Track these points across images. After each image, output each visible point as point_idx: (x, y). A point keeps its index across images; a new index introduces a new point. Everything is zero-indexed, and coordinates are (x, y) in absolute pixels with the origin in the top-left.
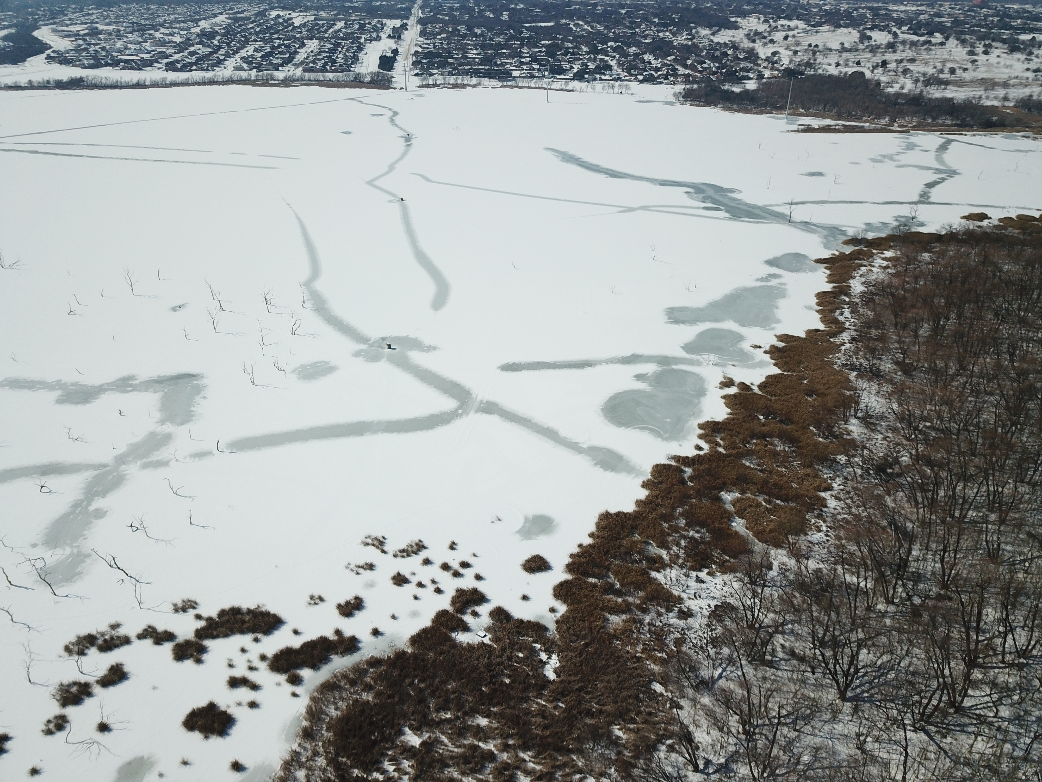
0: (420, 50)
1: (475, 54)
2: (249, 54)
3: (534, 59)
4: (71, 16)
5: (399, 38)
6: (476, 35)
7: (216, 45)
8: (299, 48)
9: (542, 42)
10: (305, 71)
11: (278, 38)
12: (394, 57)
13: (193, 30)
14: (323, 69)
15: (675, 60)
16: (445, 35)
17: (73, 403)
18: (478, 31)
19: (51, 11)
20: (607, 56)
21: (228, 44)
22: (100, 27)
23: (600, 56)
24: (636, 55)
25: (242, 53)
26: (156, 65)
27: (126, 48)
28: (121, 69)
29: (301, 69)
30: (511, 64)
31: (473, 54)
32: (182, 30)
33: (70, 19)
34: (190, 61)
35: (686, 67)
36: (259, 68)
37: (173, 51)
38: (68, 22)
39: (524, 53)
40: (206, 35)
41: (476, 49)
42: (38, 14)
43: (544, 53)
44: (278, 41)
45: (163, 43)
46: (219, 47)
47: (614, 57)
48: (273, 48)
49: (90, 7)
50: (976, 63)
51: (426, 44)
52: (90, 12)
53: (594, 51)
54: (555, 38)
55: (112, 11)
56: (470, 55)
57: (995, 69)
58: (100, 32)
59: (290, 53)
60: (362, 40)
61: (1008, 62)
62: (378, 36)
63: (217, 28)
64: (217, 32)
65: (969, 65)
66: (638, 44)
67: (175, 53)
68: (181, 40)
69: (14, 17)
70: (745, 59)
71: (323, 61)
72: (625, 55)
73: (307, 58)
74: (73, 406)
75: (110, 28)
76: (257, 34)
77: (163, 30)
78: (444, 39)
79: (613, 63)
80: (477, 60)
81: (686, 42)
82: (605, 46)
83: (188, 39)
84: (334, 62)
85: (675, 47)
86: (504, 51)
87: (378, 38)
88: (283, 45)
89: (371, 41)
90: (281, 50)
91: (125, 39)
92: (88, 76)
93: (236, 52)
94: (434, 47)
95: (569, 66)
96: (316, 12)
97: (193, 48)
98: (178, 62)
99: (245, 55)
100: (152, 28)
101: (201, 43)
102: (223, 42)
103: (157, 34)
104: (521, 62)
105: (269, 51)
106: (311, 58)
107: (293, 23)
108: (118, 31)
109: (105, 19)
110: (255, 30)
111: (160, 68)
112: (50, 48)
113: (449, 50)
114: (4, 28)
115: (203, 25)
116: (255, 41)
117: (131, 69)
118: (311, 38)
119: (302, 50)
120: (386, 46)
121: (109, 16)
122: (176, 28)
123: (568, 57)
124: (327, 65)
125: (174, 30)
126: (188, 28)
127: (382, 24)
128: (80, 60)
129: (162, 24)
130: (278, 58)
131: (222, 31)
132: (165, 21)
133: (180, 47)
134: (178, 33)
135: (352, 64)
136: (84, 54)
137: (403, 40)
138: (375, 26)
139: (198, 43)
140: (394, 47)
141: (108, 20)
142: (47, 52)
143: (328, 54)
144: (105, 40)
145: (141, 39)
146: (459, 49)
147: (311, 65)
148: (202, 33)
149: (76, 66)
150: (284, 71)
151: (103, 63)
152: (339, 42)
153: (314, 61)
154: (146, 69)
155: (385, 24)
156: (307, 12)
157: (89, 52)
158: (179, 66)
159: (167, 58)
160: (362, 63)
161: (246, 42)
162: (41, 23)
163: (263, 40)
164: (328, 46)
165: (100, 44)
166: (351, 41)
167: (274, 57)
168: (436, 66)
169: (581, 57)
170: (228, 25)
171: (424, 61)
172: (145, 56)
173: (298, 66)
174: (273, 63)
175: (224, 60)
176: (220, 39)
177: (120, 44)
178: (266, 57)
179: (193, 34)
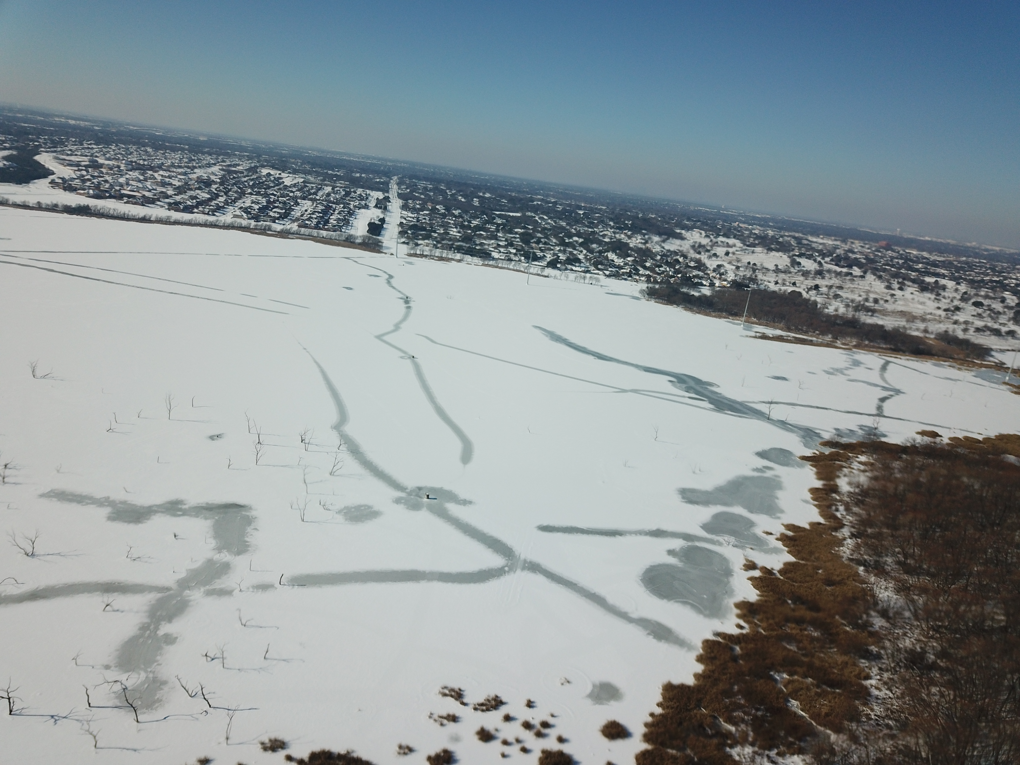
0: (404, 222)
1: (456, 232)
2: (247, 205)
3: (510, 243)
4: (70, 147)
5: (385, 208)
6: (454, 216)
7: (215, 193)
8: (293, 206)
9: (516, 230)
10: (300, 226)
11: (273, 194)
12: (382, 225)
13: (191, 176)
14: (317, 227)
15: (635, 261)
16: (427, 212)
17: (126, 522)
18: (457, 213)
20: (575, 249)
21: (226, 194)
22: (101, 161)
23: (568, 249)
24: (600, 252)
25: (239, 204)
26: (158, 203)
27: (128, 184)
28: (125, 203)
29: (297, 224)
30: (489, 245)
31: (454, 232)
32: (180, 174)
33: (71, 150)
34: (191, 204)
35: (646, 268)
36: (257, 218)
37: (174, 193)
38: (69, 152)
39: (500, 237)
40: (204, 182)
41: (456, 228)
42: (37, 141)
43: (518, 240)
44: (273, 196)
45: (163, 184)
46: (217, 196)
47: (582, 252)
48: (268, 202)
49: (89, 143)
50: (895, 297)
51: (410, 217)
52: (89, 146)
53: (563, 243)
54: (526, 228)
55: (111, 148)
56: (451, 233)
57: (910, 304)
58: (102, 166)
59: (286, 210)
60: (352, 207)
61: (922, 300)
62: (366, 205)
63: (213, 178)
64: (214, 181)
65: (889, 298)
66: (599, 242)
67: (175, 195)
68: (180, 184)
69: (14, 140)
70: (694, 268)
71: (316, 221)
72: (590, 250)
73: (302, 216)
74: (126, 524)
75: (110, 163)
76: (252, 187)
77: (161, 172)
78: (427, 215)
79: (581, 257)
80: (457, 237)
81: (640, 245)
82: (571, 240)
83: (187, 184)
84: (327, 222)
85: (633, 250)
86: (482, 233)
87: (366, 207)
88: (278, 201)
89: (359, 208)
90: (276, 205)
91: (128, 176)
92: (96, 206)
93: (234, 201)
94: (418, 221)
95: (542, 254)
96: (304, 176)
97: (192, 192)
98: (180, 203)
99: (242, 205)
100: (152, 168)
101: (199, 188)
102: (220, 191)
103: (156, 175)
104: (499, 245)
105: (265, 204)
106: (305, 215)
107: (283, 182)
108: (119, 167)
109: (104, 155)
110: (248, 184)
111: (162, 207)
112: (53, 173)
113: (431, 225)
114: (5, 149)
115: (199, 172)
116: (251, 194)
117: (135, 203)
118: (304, 198)
119: (296, 208)
120: (374, 214)
121: (108, 152)
122: (173, 172)
123: (540, 246)
124: (320, 224)
125: (173, 174)
126: (185, 174)
127: (366, 194)
128: (84, 190)
129: (160, 167)
130: (275, 212)
131: (218, 180)
132: (163, 164)
133: (180, 190)
134: (176, 177)
135: (343, 226)
136: (88, 184)
137: (389, 211)
138: (360, 195)
139: (196, 189)
140: (382, 216)
141: (108, 156)
142: (51, 177)
143: (321, 215)
144: (107, 174)
145: (142, 178)
146: (441, 226)
147: (307, 222)
148: (199, 180)
149: (81, 194)
150: (281, 224)
151: (107, 195)
152: (330, 205)
153: (309, 219)
154: (149, 205)
155: (369, 195)
156: (295, 174)
157: (93, 183)
158: (182, 207)
159: (167, 198)
160: (352, 226)
161: (242, 194)
162: (43, 149)
163: (258, 193)
164: (320, 208)
165: (103, 177)
166: (342, 206)
167: (271, 210)
168: (420, 237)
169: (552, 248)
170: (224, 176)
171: (409, 232)
172: (147, 194)
173: (294, 221)
174: (270, 216)
175: (223, 207)
176: (218, 187)
177: (122, 180)
178: (263, 209)
179: (191, 179)
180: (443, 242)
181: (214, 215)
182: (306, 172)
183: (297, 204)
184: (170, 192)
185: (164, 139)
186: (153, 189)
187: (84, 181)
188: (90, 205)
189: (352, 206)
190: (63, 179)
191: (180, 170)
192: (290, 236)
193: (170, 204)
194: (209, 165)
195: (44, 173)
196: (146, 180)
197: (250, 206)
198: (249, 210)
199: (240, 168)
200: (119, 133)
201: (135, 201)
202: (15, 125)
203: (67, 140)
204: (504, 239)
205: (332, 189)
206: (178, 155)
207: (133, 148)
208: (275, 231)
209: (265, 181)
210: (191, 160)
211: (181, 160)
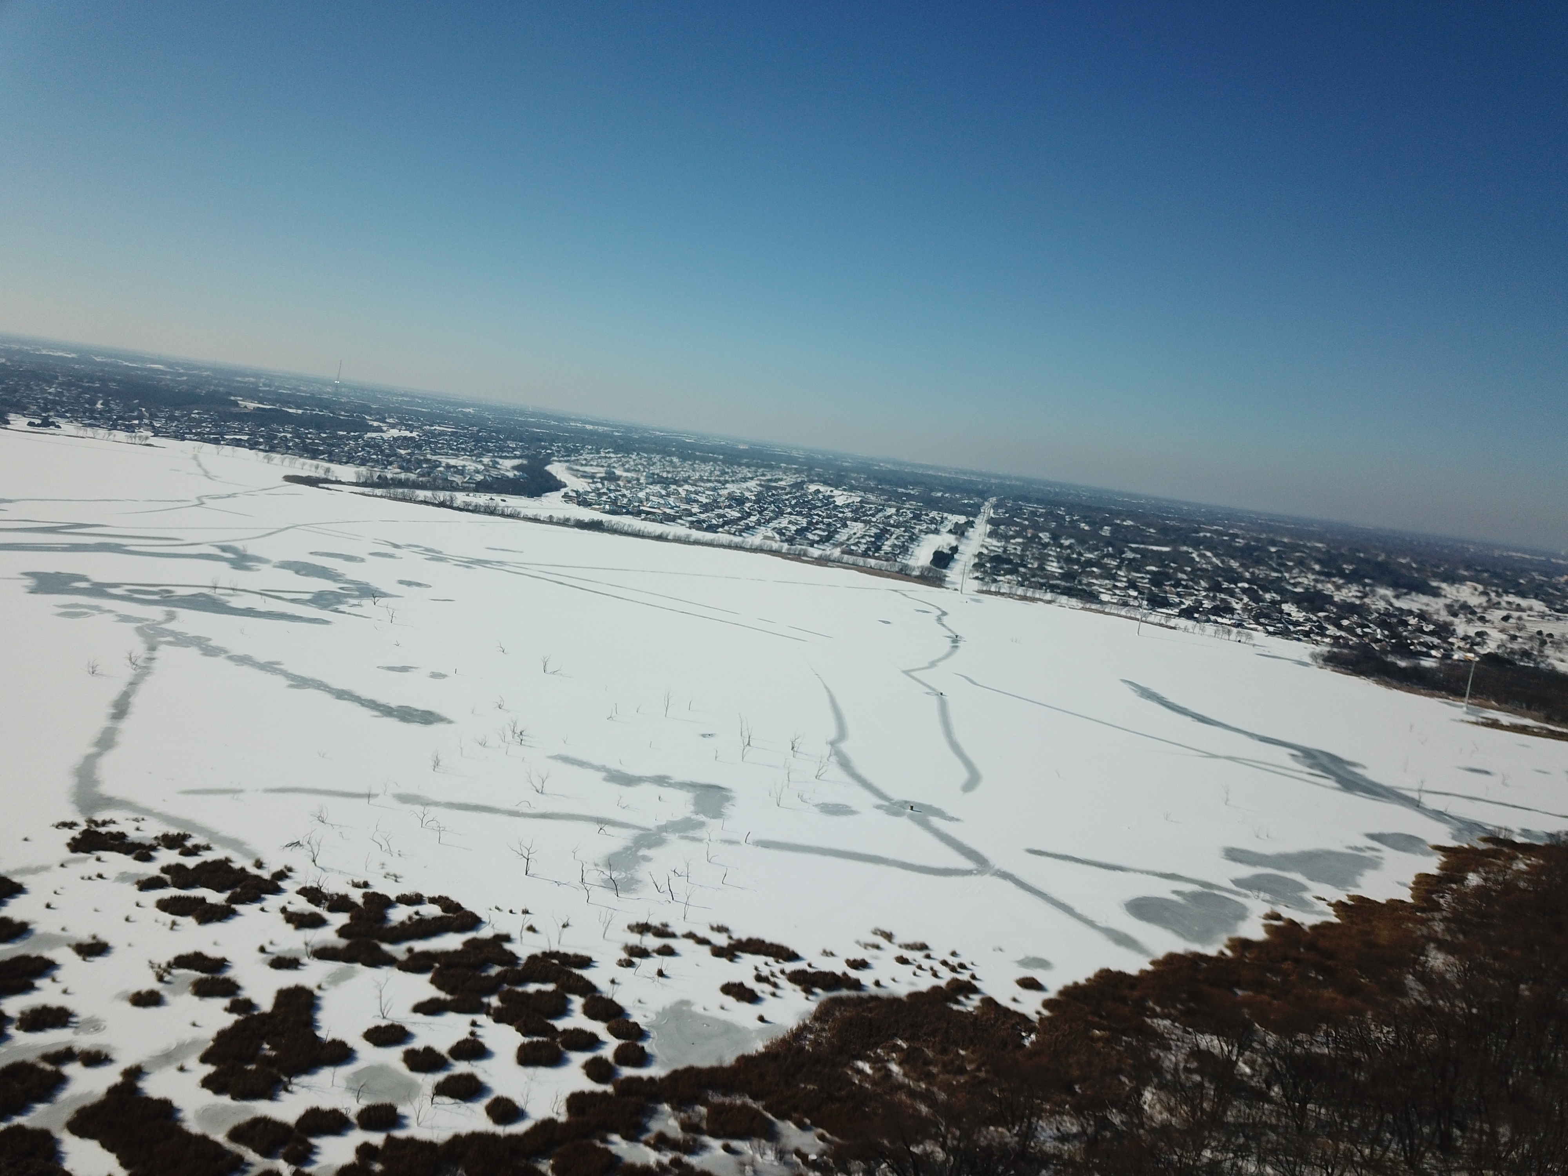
0: (985, 551)
1: (1056, 568)
2: (782, 525)
3: (1132, 585)
4: (585, 456)
6: (1061, 546)
7: (746, 512)
8: (839, 528)
10: (843, 552)
11: (818, 515)
12: (952, 555)
13: (722, 492)
14: (865, 554)
15: (1327, 618)
16: (1022, 541)
17: (618, 784)
18: (1067, 543)
19: (567, 449)
20: (1233, 596)
21: (760, 512)
22: (618, 472)
23: (1223, 596)
24: (1273, 602)
25: (775, 524)
26: (679, 521)
27: (648, 500)
28: (642, 520)
29: (839, 549)
30: (1098, 584)
31: (1053, 567)
32: (708, 489)
33: (586, 459)
34: (716, 523)
35: (1340, 627)
36: (791, 541)
37: (699, 510)
38: (584, 462)
39: (1120, 575)
40: (736, 500)
41: (1059, 563)
42: (551, 449)
43: (1147, 581)
44: (817, 517)
45: (687, 500)
46: (749, 515)
47: (1241, 600)
48: (810, 523)
49: (608, 451)
51: (996, 548)
52: (607, 455)
53: (1216, 587)
54: (1168, 566)
55: (631, 458)
56: (1049, 568)
58: (618, 478)
59: (829, 532)
62: (936, 529)
63: (747, 494)
64: (747, 498)
66: (1281, 591)
68: (708, 501)
69: (526, 448)
70: (1431, 633)
71: (863, 544)
72: (1257, 599)
73: (848, 540)
75: (629, 475)
77: (686, 487)
78: (1019, 544)
79: (1238, 606)
80: (1057, 575)
81: (1354, 599)
82: (1233, 586)
83: (715, 501)
84: (879, 549)
85: (1334, 604)
86: (1095, 569)
87: (936, 532)
88: (822, 522)
89: (927, 533)
90: (818, 526)
91: (648, 490)
92: (611, 521)
93: (769, 521)
94: (1005, 551)
95: (1177, 600)
96: (862, 494)
97: (721, 510)
98: (704, 521)
99: (777, 526)
100: (676, 482)
101: (730, 507)
102: (754, 510)
103: (680, 490)
104: (1115, 587)
105: (805, 525)
106: (852, 540)
107: (835, 501)
108: (638, 480)
109: (623, 465)
110: (790, 503)
111: (682, 525)
112: (565, 486)
113: (1022, 557)
114: (515, 457)
115: (731, 487)
116: (790, 513)
117: (653, 521)
118: (855, 520)
119: (843, 531)
120: (943, 541)
121: (628, 462)
122: (701, 486)
123: (1179, 590)
124: (870, 550)
125: (700, 489)
126: (714, 489)
127: (942, 518)
128: (599, 505)
129: (686, 481)
130: (815, 534)
131: (754, 498)
132: (689, 477)
133: (706, 508)
134: (704, 493)
135: (899, 554)
136: (604, 498)
137: (967, 538)
138: (934, 518)
139: (726, 507)
140: (954, 544)
141: (627, 466)
142: (563, 490)
143: (873, 539)
144: (625, 487)
145: (664, 492)
146: (1036, 559)
147: (853, 547)
148: (731, 497)
149: (595, 509)
150: (820, 549)
151: (624, 511)
152: (888, 528)
153: (856, 544)
154: (669, 523)
155: (946, 518)
156: (852, 492)
157: (609, 498)
158: (705, 526)
159: (691, 516)
160: (911, 555)
161: (780, 513)
162: (555, 458)
163: (799, 514)
164: (874, 531)
165: (620, 491)
166: (903, 529)
167: (810, 532)
168: (1002, 572)
169: (1196, 592)
170: (760, 493)
171: (988, 565)
172: (668, 511)
173: (835, 545)
174: (808, 539)
175: (753, 527)
176: (752, 506)
177: (642, 495)
178: (801, 532)
179: (721, 496)
180: (1033, 579)
181: (741, 535)
182: (866, 490)
183: (845, 526)
184: (696, 509)
185: (694, 447)
186: (677, 507)
187: (600, 495)
188: (604, 521)
189: (917, 530)
190: (577, 492)
191: (709, 485)
192: (830, 564)
193: (692, 522)
194: (745, 480)
195: (555, 485)
196: (668, 495)
197: (786, 527)
198: (784, 531)
199: (783, 483)
200: (642, 440)
201: (654, 517)
202: (527, 431)
203: (583, 448)
204: (1125, 579)
205: (897, 511)
206: (709, 467)
207: (656, 458)
208: (812, 557)
209: (812, 500)
210: (724, 473)
211: (711, 472)
